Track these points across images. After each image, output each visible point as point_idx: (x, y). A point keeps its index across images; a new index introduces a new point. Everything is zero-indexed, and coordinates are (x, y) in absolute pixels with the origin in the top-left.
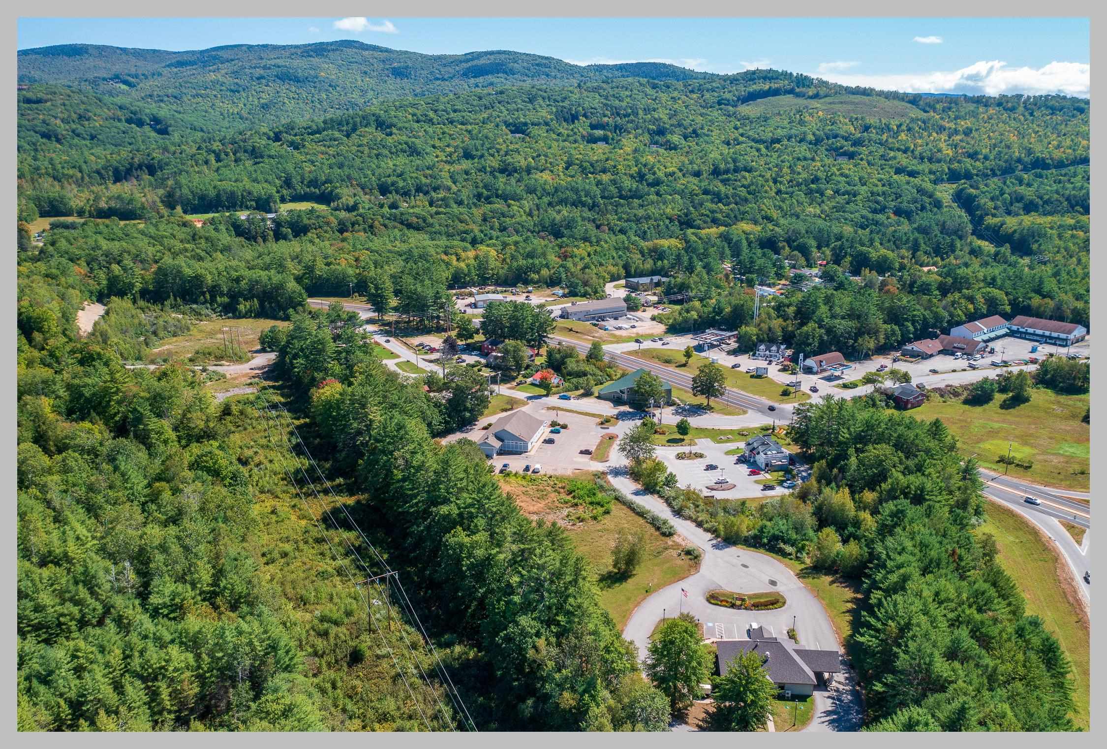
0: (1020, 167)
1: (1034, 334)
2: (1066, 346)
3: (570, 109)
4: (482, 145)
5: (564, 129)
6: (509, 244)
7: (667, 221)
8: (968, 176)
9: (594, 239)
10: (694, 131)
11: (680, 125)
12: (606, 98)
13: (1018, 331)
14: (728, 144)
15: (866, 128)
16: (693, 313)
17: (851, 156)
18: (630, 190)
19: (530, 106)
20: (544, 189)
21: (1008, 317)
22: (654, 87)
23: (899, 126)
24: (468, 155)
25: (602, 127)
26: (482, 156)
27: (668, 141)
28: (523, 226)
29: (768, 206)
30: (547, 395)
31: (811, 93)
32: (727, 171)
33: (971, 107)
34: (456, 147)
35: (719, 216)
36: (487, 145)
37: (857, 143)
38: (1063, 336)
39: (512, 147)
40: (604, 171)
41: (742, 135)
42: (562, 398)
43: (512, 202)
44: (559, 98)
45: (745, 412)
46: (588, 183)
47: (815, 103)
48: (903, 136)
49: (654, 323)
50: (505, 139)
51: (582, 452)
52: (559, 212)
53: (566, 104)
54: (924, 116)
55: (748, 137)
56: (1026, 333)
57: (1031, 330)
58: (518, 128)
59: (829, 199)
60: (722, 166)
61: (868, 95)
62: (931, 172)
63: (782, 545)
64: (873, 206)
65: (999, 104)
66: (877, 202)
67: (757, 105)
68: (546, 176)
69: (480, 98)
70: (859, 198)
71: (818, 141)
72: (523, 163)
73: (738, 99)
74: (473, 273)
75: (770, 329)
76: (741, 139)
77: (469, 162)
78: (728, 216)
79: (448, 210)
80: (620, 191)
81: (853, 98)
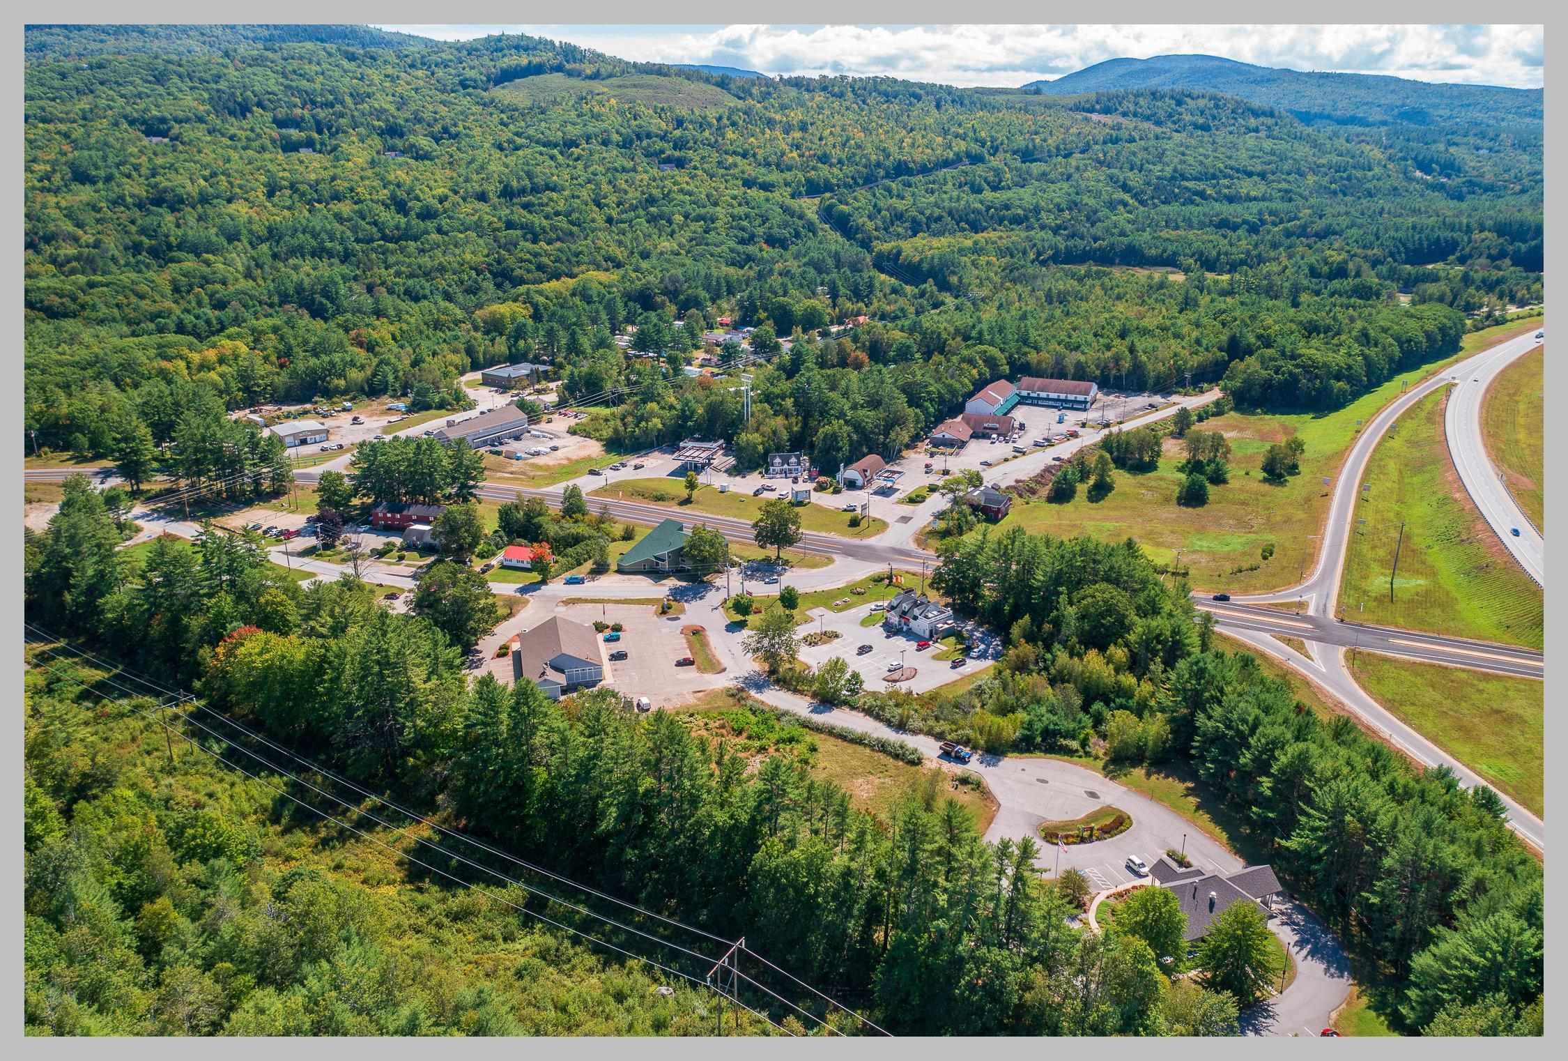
0: (882, 173)
1: (1048, 399)
2: (1085, 410)
3: (233, 95)
4: (105, 158)
5: (234, 126)
6: (263, 332)
7: (473, 273)
8: (828, 187)
9: (392, 312)
10: (445, 130)
11: (419, 120)
12: (284, 75)
13: (1028, 397)
14: (501, 148)
15: (680, 123)
16: (655, 420)
17: (680, 163)
18: (397, 228)
19: (160, 89)
20: (251, 232)
21: (1011, 378)
22: (352, 58)
23: (719, 119)
24: (81, 177)
25: (297, 123)
26: (109, 179)
27: (413, 146)
28: (251, 297)
29: (607, 242)
30: (544, 582)
31: (589, 72)
32: (523, 192)
33: (793, 93)
34: (54, 164)
35: (545, 260)
36: (112, 159)
37: (679, 145)
38: (1080, 398)
39: (160, 161)
40: (337, 197)
41: (518, 134)
42: (571, 582)
43: (210, 256)
44: (207, 76)
45: (831, 560)
46: (321, 218)
47: (597, 86)
48: (730, 134)
49: (577, 438)
50: (140, 147)
51: (679, 664)
52: (296, 268)
53: (223, 85)
54: (740, 104)
55: (528, 138)
56: (1039, 398)
57: (1043, 395)
58: (153, 128)
59: (681, 228)
60: (515, 184)
61: (666, 75)
62: (787, 184)
63: (1064, 742)
64: (740, 234)
65: (824, 89)
66: (743, 229)
67: (517, 88)
68: (240, 210)
69: (63, 76)
70: (719, 224)
71: (626, 144)
72: (192, 189)
73: (489, 80)
74: (234, 385)
75: (774, 432)
76: (519, 141)
77: (88, 188)
78: (558, 260)
79: (109, 278)
80: (381, 230)
81: (648, 79)
